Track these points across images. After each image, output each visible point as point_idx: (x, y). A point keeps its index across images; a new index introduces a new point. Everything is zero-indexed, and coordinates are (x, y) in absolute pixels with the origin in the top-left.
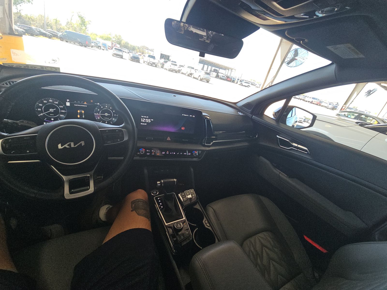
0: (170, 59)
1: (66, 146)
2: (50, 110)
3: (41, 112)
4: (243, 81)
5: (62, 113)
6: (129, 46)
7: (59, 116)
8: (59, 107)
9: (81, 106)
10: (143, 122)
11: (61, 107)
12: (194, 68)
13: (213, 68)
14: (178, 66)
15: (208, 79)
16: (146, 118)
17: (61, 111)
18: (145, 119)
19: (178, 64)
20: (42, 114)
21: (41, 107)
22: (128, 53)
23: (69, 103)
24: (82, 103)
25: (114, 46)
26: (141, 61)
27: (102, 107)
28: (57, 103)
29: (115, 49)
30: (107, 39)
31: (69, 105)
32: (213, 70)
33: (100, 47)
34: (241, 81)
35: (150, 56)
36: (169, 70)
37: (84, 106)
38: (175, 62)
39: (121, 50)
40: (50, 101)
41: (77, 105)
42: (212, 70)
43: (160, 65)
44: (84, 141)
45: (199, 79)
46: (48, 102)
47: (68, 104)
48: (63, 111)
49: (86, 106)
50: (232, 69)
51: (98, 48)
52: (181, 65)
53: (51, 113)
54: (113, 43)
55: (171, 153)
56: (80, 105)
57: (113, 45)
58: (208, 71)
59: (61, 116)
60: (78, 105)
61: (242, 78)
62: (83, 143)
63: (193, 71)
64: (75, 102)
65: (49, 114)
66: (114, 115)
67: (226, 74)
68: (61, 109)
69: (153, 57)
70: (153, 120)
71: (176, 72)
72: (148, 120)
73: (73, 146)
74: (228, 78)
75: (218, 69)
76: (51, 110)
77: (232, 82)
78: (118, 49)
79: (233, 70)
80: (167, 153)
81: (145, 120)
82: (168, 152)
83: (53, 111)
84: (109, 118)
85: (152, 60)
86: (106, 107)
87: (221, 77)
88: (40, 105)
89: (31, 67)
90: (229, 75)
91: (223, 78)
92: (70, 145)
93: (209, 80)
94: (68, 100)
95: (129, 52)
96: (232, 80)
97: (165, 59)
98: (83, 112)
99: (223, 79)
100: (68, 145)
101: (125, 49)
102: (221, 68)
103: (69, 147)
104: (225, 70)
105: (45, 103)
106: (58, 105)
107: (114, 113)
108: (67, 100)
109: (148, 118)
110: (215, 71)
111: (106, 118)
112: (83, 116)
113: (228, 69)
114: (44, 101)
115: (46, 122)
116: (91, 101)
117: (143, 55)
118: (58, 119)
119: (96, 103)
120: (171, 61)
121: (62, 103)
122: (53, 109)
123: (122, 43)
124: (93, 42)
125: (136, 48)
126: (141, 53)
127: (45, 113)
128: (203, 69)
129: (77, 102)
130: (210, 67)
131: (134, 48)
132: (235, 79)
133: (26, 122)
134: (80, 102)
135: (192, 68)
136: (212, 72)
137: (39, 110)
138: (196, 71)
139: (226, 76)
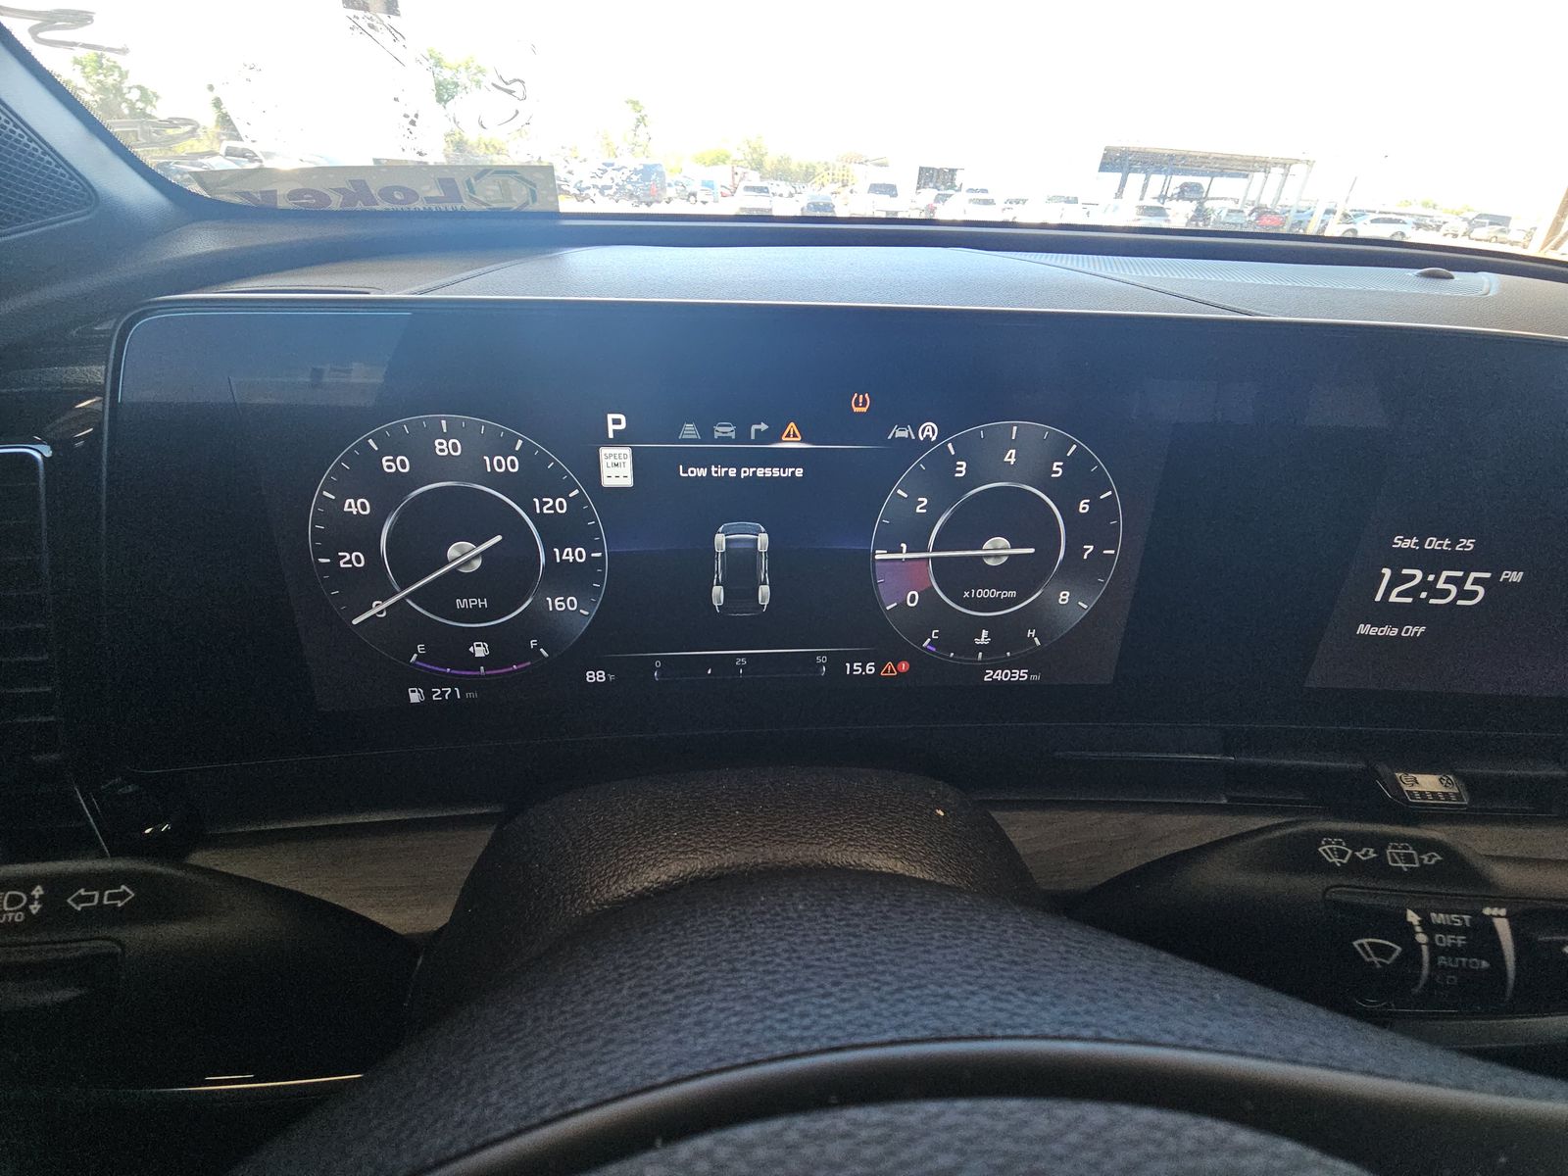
0: (958, 183)
2: (452, 552)
3: (369, 582)
4: (1362, 213)
5: (564, 578)
6: (794, 167)
7: (537, 613)
8: (529, 509)
9: (746, 472)
10: (1389, 614)
11: (554, 505)
12: (1076, 199)
13: (1178, 181)
14: (1000, 203)
16: (1434, 563)
17: (550, 556)
18: (1419, 574)
19: (999, 195)
20: (378, 608)
21: (362, 534)
22: (791, 195)
23: (627, 451)
24: (762, 437)
25: (741, 179)
27: (962, 467)
28: (509, 464)
29: (747, 188)
30: (720, 160)
31: (629, 482)
32: (1178, 190)
33: (694, 195)
34: (1345, 216)
35: (875, 188)
37: (776, 472)
38: (985, 191)
39: (762, 190)
40: (443, 447)
41: (703, 472)
42: (1173, 190)
46: (427, 465)
47: (617, 469)
48: (568, 555)
49: (799, 472)
50: (1286, 165)
51: (688, 200)
52: (1014, 197)
53: (457, 583)
54: (736, 170)
56: (732, 472)
57: (737, 178)
58: (1151, 199)
59: (557, 604)
60: (718, 471)
61: (1357, 203)
63: (1072, 214)
64: (689, 430)
65: (440, 596)
66: (1074, 550)
67: (1252, 196)
68: (557, 531)
69: (890, 190)
70: (1516, 577)
72: (1459, 582)
74: (1264, 215)
75: (1204, 181)
76: (463, 554)
78: (753, 189)
79: (1294, 169)
81: (1424, 585)
83: (477, 564)
84: (1013, 594)
85: (885, 203)
86: (1011, 456)
87: (1223, 214)
88: (353, 506)
89: (386, 193)
90: (1267, 201)
91: (1236, 218)
94: (616, 422)
95: (793, 191)
96: (1292, 220)
97: (936, 187)
98: (762, 541)
101: (778, 182)
102: (1222, 174)
104: (1246, 176)
105: (401, 483)
106: (524, 486)
107: (1080, 529)
108: (610, 417)
109: (1466, 562)
110: (1188, 191)
111: (982, 593)
112: (764, 591)
113: (1264, 165)
114: (385, 464)
115: (427, 683)
116: (857, 405)
117: (848, 189)
118: (533, 643)
119: (902, 426)
120: (964, 189)
121: (554, 461)
122: (478, 544)
123: (768, 165)
124: (673, 184)
125: (820, 169)
126: (840, 184)
127: (409, 596)
128: (1119, 194)
129: (707, 434)
130: (1157, 181)
131: (811, 170)
132: (1306, 216)
133: (35, 908)
134: (743, 435)
135: (1068, 201)
136: (1171, 199)
137: (352, 559)
138: (1087, 211)
139: (1252, 208)
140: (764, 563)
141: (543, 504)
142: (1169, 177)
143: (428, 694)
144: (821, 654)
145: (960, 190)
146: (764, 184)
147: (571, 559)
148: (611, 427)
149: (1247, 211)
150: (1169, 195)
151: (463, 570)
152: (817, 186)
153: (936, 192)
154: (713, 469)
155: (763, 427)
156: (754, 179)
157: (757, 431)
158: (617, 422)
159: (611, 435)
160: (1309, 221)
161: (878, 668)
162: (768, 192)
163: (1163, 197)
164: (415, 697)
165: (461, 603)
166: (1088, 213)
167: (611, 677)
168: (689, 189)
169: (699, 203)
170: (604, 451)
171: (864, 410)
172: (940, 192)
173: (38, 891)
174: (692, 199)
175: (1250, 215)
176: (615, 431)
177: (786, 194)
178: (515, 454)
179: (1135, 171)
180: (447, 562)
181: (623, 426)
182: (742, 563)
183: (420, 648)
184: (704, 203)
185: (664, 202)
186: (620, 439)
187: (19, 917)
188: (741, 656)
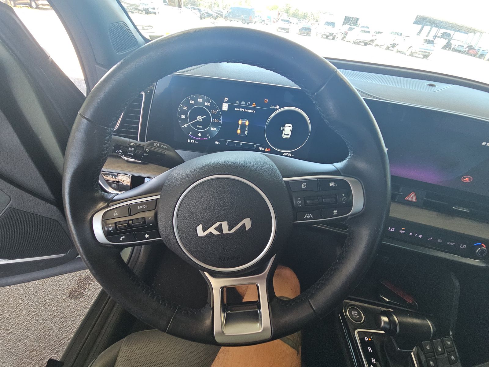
0: (358, 24)
1: (212, 230)
2: (198, 117)
3: (185, 121)
5: (214, 124)
6: (300, 13)
7: (209, 130)
8: (211, 112)
9: (246, 110)
11: (214, 112)
12: (401, 34)
13: (442, 31)
15: (427, 52)
17: (213, 120)
19: (372, 30)
20: (186, 125)
21: (185, 113)
22: (297, 24)
23: (227, 104)
25: (281, 17)
26: (313, 33)
28: (208, 104)
29: (282, 20)
31: (227, 110)
32: (442, 34)
35: (327, 23)
36: (354, 43)
37: (251, 111)
38: (368, 27)
39: (288, 21)
40: (200, 100)
41: (239, 109)
42: (440, 34)
43: (340, 36)
44: (249, 219)
45: (409, 53)
46: (197, 103)
47: (225, 107)
49: (255, 112)
52: (378, 31)
53: (198, 123)
54: (280, 12)
55: (411, 234)
56: (244, 110)
58: (430, 38)
59: (213, 129)
60: (241, 110)
62: (247, 223)
63: (398, 40)
64: (237, 102)
65: (195, 125)
68: (215, 116)
69: (332, 24)
71: (366, 44)
73: (228, 232)
74: (471, 49)
75: (452, 32)
76: (200, 118)
77: (479, 57)
78: (284, 21)
80: (401, 231)
82: (403, 230)
83: (201, 120)
85: (330, 29)
87: (456, 47)
88: (185, 108)
91: (460, 49)
92: (219, 229)
93: (429, 53)
95: (298, 22)
96: (480, 53)
97: (350, 25)
98: (247, 123)
99: (459, 51)
100: (216, 229)
101: (294, 18)
102: (459, 31)
103: (218, 233)
104: (467, 34)
105: (193, 105)
106: (210, 108)
108: (225, 98)
110: (445, 35)
112: (246, 132)
113: (474, 31)
114: (190, 102)
115: (191, 139)
116: (265, 101)
117: (317, 23)
118: (208, 135)
119: (273, 106)
120: (360, 26)
121: (216, 105)
122: (202, 117)
123: (291, 11)
124: (257, 16)
125: (309, 14)
126: (315, 20)
127: (191, 124)
128: (419, 34)
129: (240, 103)
130: (434, 30)
131: (306, 15)
132: (485, 53)
133: (158, 146)
134: (246, 104)
135: (398, 34)
136: (438, 37)
137: (183, 116)
138: (404, 39)
139: (467, 45)
140: (247, 127)
141: (213, 111)
142: (439, 29)
143: (191, 141)
144: (255, 145)
145: (358, 27)
146: (288, 19)
147: (216, 121)
148: (225, 100)
149: (465, 47)
150: (438, 36)
151: (199, 121)
152: (307, 21)
153: (349, 26)
154: (241, 109)
155: (250, 103)
156: (285, 17)
157: (248, 104)
158: (226, 99)
159: (225, 101)
160: (486, 55)
161: (265, 149)
162: (289, 22)
163: (435, 36)
164: (189, 141)
165: (198, 126)
166: (404, 40)
167: (219, 143)
168: (262, 19)
169: (265, 24)
170: (223, 104)
171: (267, 102)
172: (351, 27)
173: (158, 144)
174: (263, 22)
175: (466, 48)
176: (226, 101)
177: (295, 23)
178: (210, 102)
179: (427, 25)
180: (197, 119)
181: (227, 100)
182: (243, 126)
183: (191, 133)
184: (267, 24)
185: (253, 23)
186: (226, 102)
187: (157, 146)
188: (241, 143)
